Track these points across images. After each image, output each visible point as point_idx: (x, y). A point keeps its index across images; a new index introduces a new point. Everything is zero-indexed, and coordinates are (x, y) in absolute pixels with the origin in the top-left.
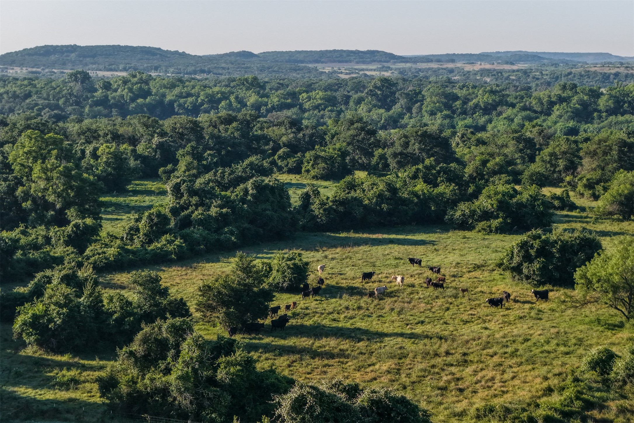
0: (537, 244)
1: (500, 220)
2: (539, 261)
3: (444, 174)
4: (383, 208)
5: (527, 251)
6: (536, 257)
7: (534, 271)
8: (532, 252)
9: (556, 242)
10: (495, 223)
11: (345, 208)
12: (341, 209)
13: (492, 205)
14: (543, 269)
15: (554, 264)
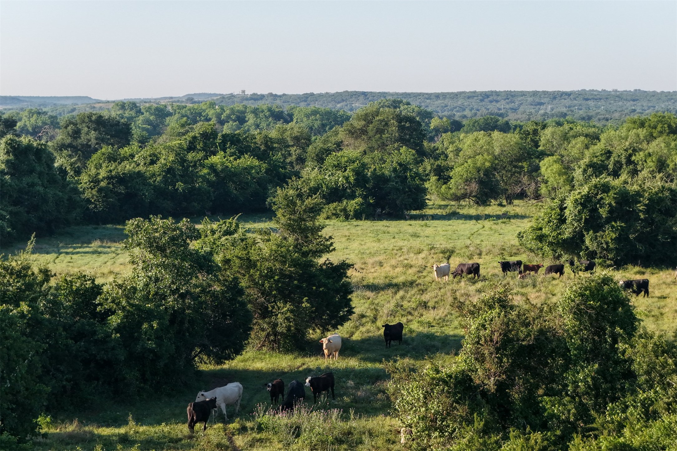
0: (609, 199)
1: (359, 200)
2: (613, 227)
3: (231, 144)
4: (178, 189)
5: (594, 211)
6: (608, 220)
7: (607, 243)
8: (603, 212)
9: (638, 194)
10: (353, 204)
11: (127, 188)
12: (122, 189)
13: (347, 178)
14: (621, 239)
15: (638, 231)
